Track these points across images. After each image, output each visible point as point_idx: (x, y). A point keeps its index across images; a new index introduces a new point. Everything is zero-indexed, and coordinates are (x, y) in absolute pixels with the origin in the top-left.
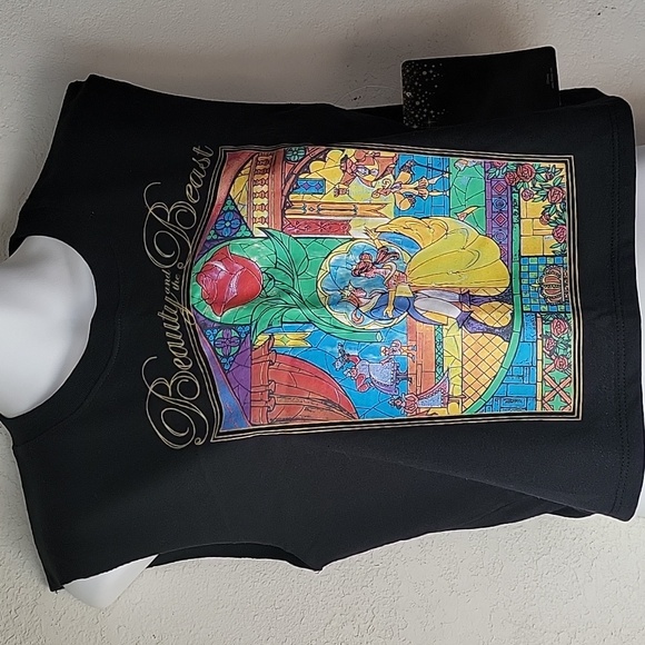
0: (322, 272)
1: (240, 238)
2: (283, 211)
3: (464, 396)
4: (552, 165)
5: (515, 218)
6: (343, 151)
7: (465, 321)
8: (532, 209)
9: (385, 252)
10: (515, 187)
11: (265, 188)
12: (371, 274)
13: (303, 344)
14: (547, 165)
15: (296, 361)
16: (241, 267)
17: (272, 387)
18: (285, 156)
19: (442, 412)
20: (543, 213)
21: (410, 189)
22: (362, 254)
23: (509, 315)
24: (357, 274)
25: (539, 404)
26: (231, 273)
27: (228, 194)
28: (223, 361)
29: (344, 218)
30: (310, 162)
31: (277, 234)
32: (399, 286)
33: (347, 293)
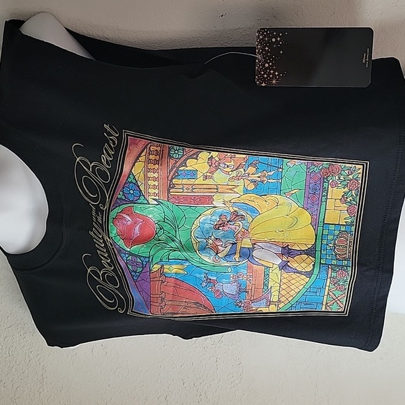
0: (194, 226)
1: (141, 203)
3: (279, 301)
4: (354, 165)
5: (324, 199)
6: (210, 153)
7: (284, 266)
8: (335, 193)
9: (236, 214)
10: (327, 178)
11: (156, 175)
12: (226, 228)
13: (182, 272)
14: (350, 165)
15: (178, 282)
16: (141, 221)
17: (163, 295)
18: (169, 153)
19: (265, 310)
20: (343, 196)
21: (255, 177)
22: (221, 215)
23: (311, 265)
24: (217, 228)
25: (324, 307)
26: (135, 223)
27: (131, 171)
28: (133, 273)
29: (209, 194)
30: (187, 159)
31: (165, 203)
32: (244, 240)
33: (210, 241)
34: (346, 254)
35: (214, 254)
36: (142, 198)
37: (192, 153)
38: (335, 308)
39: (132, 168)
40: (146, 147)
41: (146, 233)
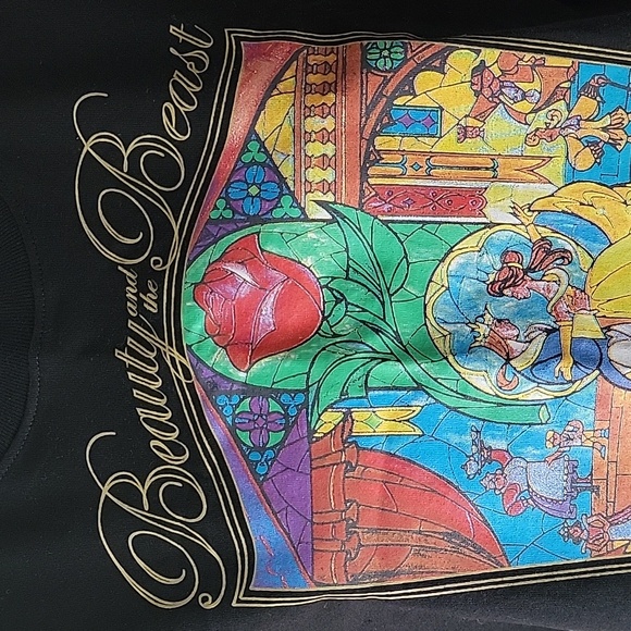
0: (433, 288)
1: (282, 220)
6: (478, 52)
9: (546, 250)
11: (329, 123)
12: (522, 291)
13: (405, 428)
15: (396, 464)
16: (282, 277)
17: (351, 513)
18: (364, 58)
21: (593, 129)
22: (505, 253)
24: (497, 289)
26: (263, 286)
27: (252, 130)
28: (255, 456)
29: (474, 184)
30: (414, 73)
31: (351, 214)
32: (578, 317)
33: (483, 329)
35: (499, 362)
36: (287, 201)
37: (427, 53)
39: (256, 118)
40: (295, 57)
41: (296, 317)
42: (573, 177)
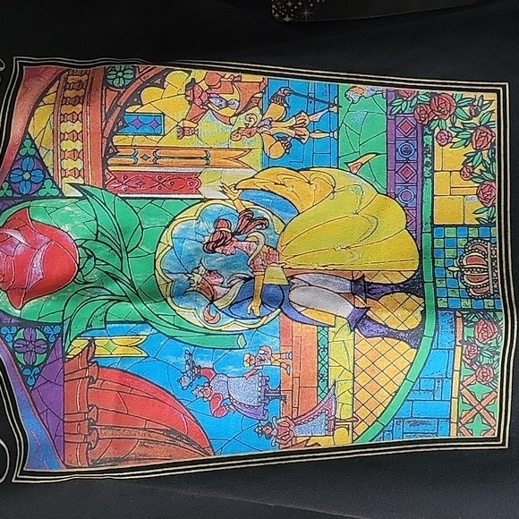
0: (161, 247)
1: (45, 197)
2: (104, 161)
3: (355, 419)
4: (479, 94)
5: (427, 171)
6: (189, 73)
7: (359, 321)
8: (449, 157)
9: (249, 218)
10: (428, 125)
12: (229, 249)
13: (135, 352)
14: (472, 95)
15: (127, 378)
16: (47, 239)
17: (92, 415)
18: (105, 78)
19: (325, 442)
20: (465, 164)
21: (282, 128)
22: (218, 220)
23: (418, 314)
24: (210, 248)
25: (454, 427)
26: (33, 247)
27: (26, 132)
28: (27, 372)
29: (191, 170)
30: (141, 88)
31: (97, 193)
32: (269, 269)
33: (197, 278)
34: (488, 284)
35: (205, 303)
36: (48, 183)
37: (151, 74)
38: (478, 429)
39: (29, 123)
41: (58, 270)
42: (268, 163)
